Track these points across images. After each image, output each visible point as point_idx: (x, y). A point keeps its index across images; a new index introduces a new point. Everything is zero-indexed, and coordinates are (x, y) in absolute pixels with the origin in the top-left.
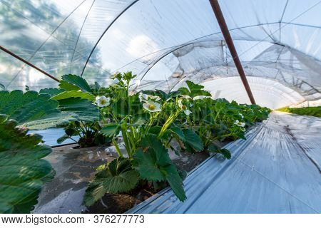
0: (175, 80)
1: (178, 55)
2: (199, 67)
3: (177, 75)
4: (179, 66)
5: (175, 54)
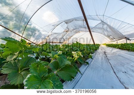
1: (67, 23)
2: (75, 28)
3: (66, 31)
4: (67, 27)
5: (65, 23)
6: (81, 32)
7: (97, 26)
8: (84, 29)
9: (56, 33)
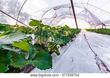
0: (54, 18)
1: (55, 10)
2: (62, 14)
3: (54, 17)
4: (55, 13)
5: (54, 9)
6: (66, 18)
7: (81, 13)
8: (69, 16)
9: (45, 19)
